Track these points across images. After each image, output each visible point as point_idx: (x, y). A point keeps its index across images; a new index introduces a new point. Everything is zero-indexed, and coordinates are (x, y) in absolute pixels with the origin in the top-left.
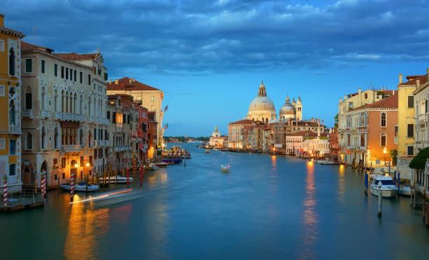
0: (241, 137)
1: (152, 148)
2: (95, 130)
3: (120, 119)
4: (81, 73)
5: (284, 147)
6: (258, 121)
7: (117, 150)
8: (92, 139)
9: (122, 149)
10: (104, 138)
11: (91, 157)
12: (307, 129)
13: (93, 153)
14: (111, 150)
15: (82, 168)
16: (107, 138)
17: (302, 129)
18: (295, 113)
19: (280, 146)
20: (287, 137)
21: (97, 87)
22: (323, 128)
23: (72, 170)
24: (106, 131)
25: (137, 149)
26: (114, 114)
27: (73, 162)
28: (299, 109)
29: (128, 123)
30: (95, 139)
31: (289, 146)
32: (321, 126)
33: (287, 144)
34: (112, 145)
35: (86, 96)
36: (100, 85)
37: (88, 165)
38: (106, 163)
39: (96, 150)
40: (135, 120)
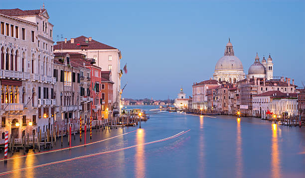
0: (206, 99)
1: (107, 109)
2: (40, 88)
3: (68, 77)
4: (23, 29)
5: (251, 108)
6: (224, 81)
7: (64, 109)
8: (36, 98)
9: (71, 109)
10: (50, 97)
11: (34, 117)
12: (276, 89)
13: (37, 112)
14: (57, 110)
15: (24, 128)
16: (53, 97)
17: (270, 89)
18: (265, 73)
19: (246, 107)
20: (253, 98)
21: (41, 44)
22: (293, 88)
23: (13, 129)
24: (52, 90)
25: (88, 109)
26: (62, 72)
27: (14, 121)
28: (270, 68)
29: (79, 82)
30: (40, 98)
31: (256, 107)
32: (291, 85)
33: (253, 105)
34: (59, 104)
35: (29, 53)
36: (46, 42)
37: (30, 124)
38: (52, 123)
39: (40, 109)
40: (86, 79)
